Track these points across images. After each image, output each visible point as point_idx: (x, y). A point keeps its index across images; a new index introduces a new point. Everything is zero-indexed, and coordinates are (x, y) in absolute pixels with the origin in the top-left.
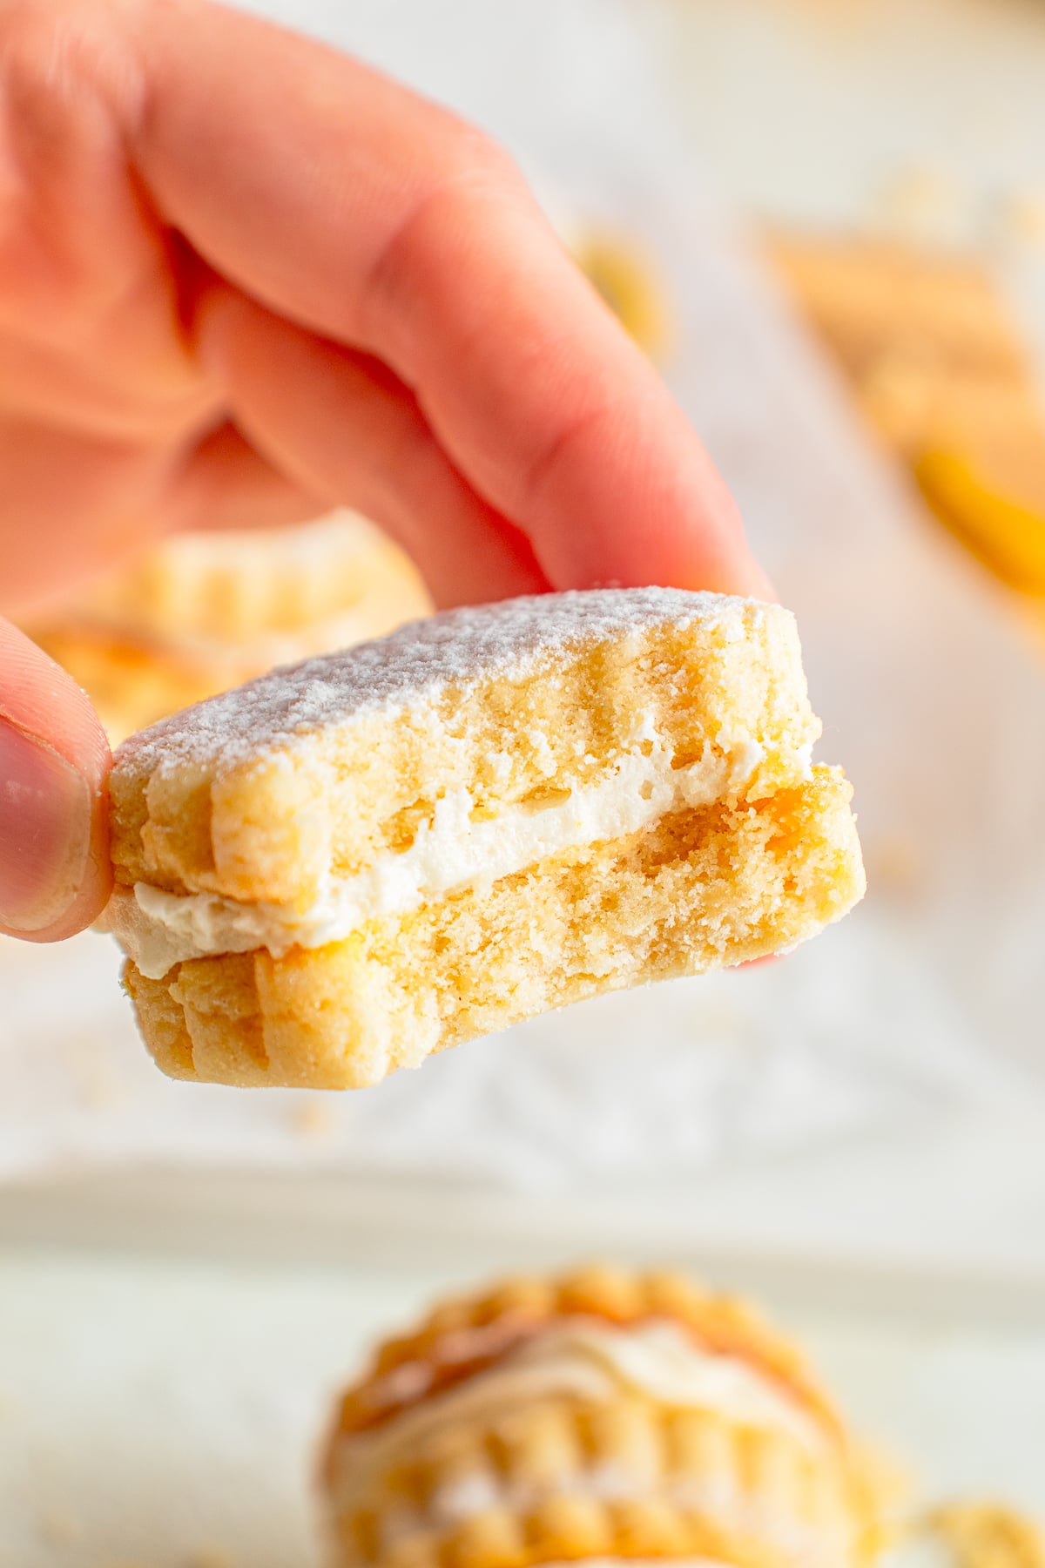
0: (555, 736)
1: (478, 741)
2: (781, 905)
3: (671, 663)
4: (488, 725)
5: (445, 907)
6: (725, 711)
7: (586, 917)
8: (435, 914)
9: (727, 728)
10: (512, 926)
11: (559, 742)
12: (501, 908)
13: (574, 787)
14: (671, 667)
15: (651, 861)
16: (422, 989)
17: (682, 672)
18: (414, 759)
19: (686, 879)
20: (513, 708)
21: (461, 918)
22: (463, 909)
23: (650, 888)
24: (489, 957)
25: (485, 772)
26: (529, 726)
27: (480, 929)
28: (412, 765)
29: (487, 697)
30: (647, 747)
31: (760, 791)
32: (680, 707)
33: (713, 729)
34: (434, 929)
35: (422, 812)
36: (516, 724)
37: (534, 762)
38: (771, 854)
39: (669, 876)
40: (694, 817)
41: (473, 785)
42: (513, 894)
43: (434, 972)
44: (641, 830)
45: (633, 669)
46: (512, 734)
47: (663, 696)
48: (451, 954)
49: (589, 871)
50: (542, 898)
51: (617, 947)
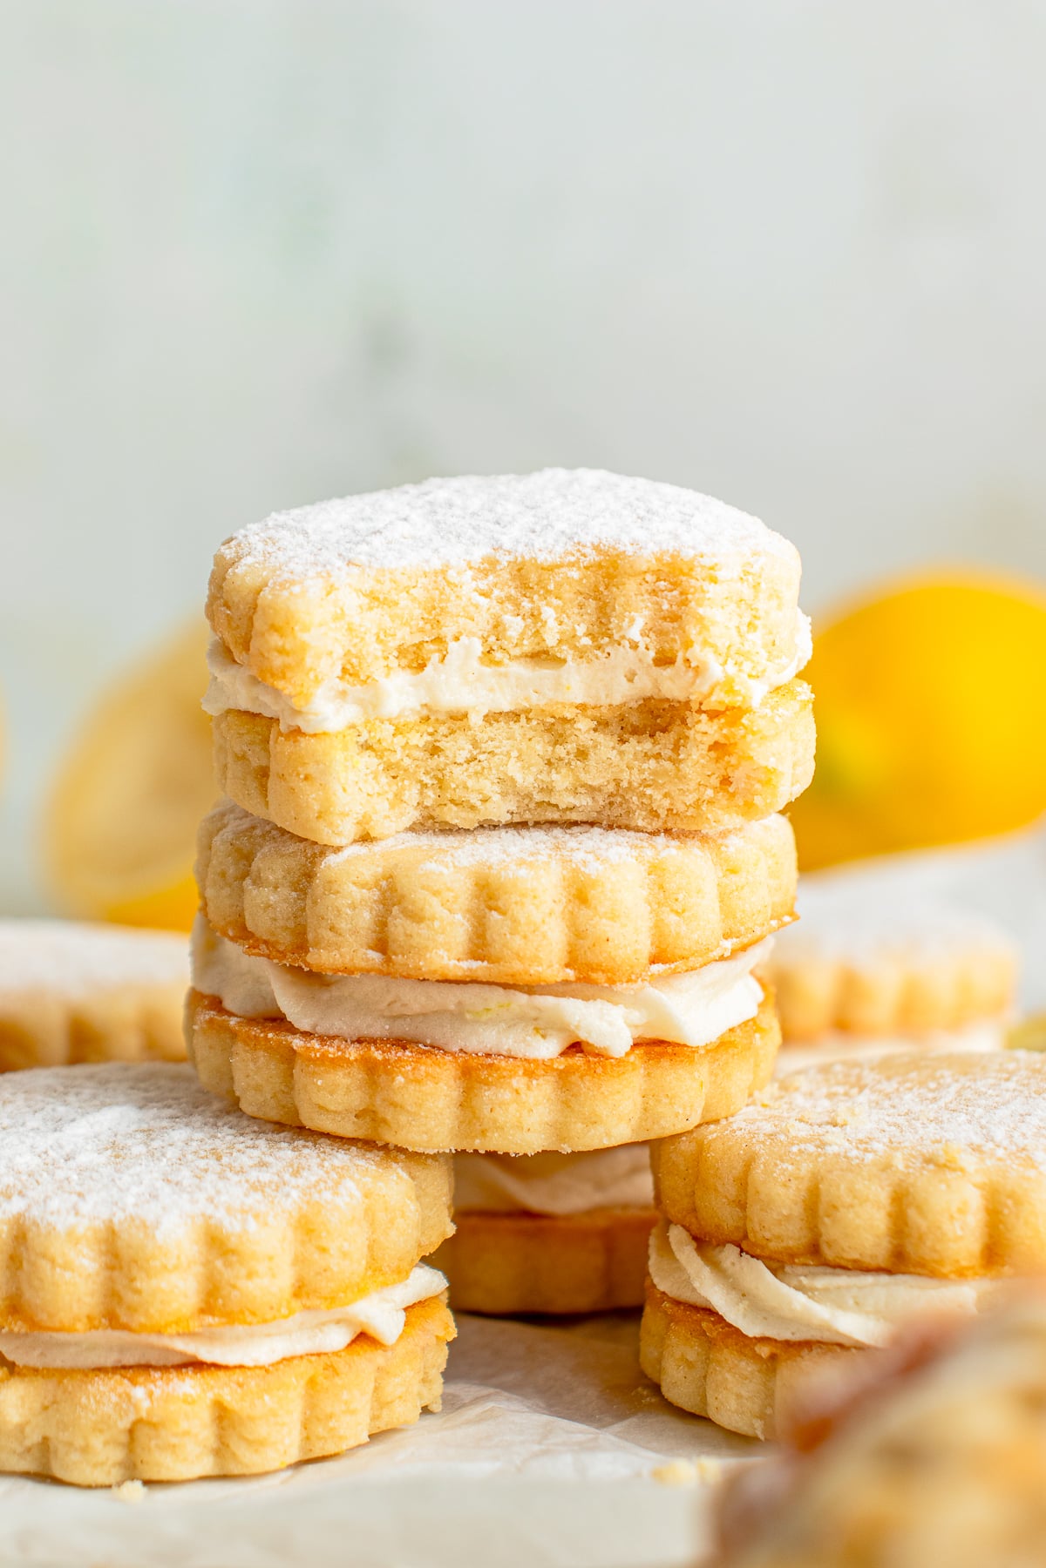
0: (564, 616)
1: (501, 603)
2: (712, 796)
3: (671, 583)
4: (513, 592)
5: (444, 723)
6: (700, 633)
7: (561, 759)
8: (434, 727)
9: (697, 648)
10: (496, 751)
11: (566, 620)
12: (492, 735)
13: (569, 658)
14: (669, 586)
15: (630, 729)
16: (406, 782)
17: (675, 593)
18: (441, 605)
19: (646, 753)
20: (537, 584)
21: (456, 734)
22: (459, 728)
23: (615, 752)
24: (471, 770)
25: (500, 628)
26: (544, 602)
27: (471, 747)
28: (438, 610)
29: (519, 570)
30: (635, 646)
31: (712, 703)
32: (668, 620)
33: (688, 644)
34: (429, 738)
35: (436, 647)
36: (536, 597)
37: (541, 632)
38: (713, 754)
39: (634, 746)
40: (670, 706)
41: (488, 636)
42: (505, 727)
43: (423, 770)
44: (624, 704)
45: (639, 579)
46: (530, 605)
47: (656, 607)
48: (439, 760)
49: (572, 726)
50: (528, 736)
51: (580, 790)
